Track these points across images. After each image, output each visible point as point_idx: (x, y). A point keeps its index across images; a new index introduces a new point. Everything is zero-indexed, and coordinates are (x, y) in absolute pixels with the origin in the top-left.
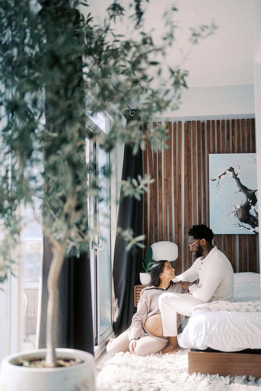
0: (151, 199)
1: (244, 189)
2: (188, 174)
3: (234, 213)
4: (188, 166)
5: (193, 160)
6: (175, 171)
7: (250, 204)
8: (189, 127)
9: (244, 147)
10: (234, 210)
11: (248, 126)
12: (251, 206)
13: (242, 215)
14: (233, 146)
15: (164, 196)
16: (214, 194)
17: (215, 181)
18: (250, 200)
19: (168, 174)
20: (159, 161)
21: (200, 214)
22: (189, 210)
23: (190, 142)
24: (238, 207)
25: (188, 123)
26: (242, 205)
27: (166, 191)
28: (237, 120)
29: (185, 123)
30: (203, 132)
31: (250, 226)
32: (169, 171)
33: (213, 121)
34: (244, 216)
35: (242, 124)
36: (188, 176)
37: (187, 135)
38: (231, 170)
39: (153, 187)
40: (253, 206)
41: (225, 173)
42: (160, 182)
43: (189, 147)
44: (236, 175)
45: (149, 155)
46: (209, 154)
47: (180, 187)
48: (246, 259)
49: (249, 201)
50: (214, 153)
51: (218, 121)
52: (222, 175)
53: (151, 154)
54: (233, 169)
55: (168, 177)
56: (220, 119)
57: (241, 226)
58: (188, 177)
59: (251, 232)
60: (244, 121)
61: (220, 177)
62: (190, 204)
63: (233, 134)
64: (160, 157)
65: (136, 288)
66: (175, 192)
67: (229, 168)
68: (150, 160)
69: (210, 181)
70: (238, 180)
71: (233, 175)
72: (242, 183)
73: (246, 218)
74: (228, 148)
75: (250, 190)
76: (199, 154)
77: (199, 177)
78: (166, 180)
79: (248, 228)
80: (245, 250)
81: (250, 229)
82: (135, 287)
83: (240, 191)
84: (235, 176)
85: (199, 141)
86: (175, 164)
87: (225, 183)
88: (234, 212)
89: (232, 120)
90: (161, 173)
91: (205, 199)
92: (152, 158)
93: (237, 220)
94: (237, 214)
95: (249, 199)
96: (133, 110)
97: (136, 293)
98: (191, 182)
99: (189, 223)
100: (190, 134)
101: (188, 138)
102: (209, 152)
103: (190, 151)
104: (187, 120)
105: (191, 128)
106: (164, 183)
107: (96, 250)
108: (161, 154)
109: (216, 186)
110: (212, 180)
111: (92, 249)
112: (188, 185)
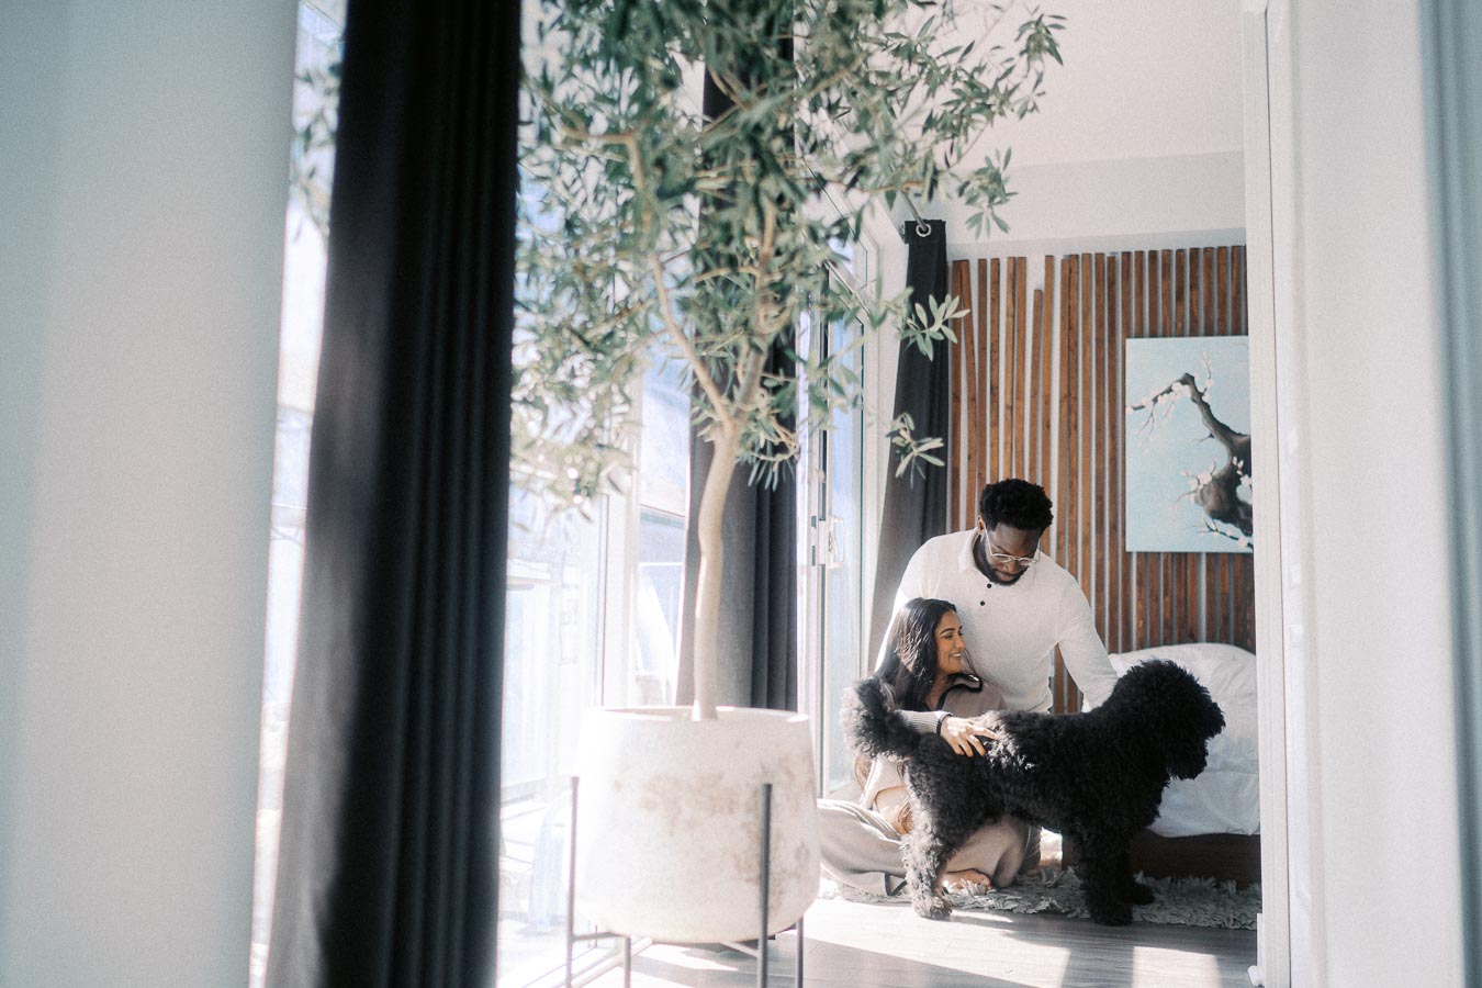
0: (969, 457)
1: (1222, 431)
2: (1069, 394)
3: (1193, 495)
4: (1069, 373)
5: (1084, 356)
6: (1034, 387)
7: (1239, 473)
8: (1074, 270)
9: (1222, 319)
10: (1193, 488)
11: (1235, 265)
12: (1240, 476)
13: (1216, 501)
14: (1194, 320)
15: (1005, 448)
16: (1138, 445)
17: (1143, 410)
18: (1238, 461)
19: (1016, 394)
20: (991, 360)
21: (1100, 499)
22: (1070, 487)
23: (1076, 309)
24: (1206, 479)
25: (1071, 261)
26: (1215, 473)
27: (1009, 438)
28: (1206, 250)
29: (1063, 261)
30: (1112, 283)
31: (1239, 530)
32: (1018, 386)
33: (1140, 254)
34: (1221, 503)
35: (1218, 258)
36: (1069, 397)
37: (1068, 291)
38: (1188, 380)
39: (977, 426)
40: (1246, 476)
41: (1169, 390)
42: (994, 414)
43: (1073, 322)
44: (1201, 395)
45: (966, 344)
46: (1128, 341)
47: (1049, 426)
48: (1226, 619)
49: (1235, 463)
50: (1140, 335)
51: (1153, 254)
52: (1162, 394)
53: (972, 342)
54: (1192, 378)
55: (1017, 399)
56: (1159, 249)
57: (1212, 530)
58: (1069, 401)
59: (1240, 546)
60: (1223, 250)
61: (1155, 400)
62: (1073, 473)
63: (1194, 286)
64: (996, 349)
66: (1034, 441)
67: (1180, 376)
68: (970, 356)
69: (1129, 410)
70: (1206, 407)
71: (1193, 395)
72: (1215, 416)
73: (1227, 508)
74: (1180, 325)
75: (1240, 435)
76: (1100, 341)
77: (1100, 399)
78: (1010, 408)
79: (1232, 537)
80: (1225, 595)
81: (1237, 539)
83: (1211, 436)
84: (1198, 397)
85: (1100, 307)
86: (1035, 366)
87: (1170, 415)
88: (1195, 491)
89: (1191, 249)
90: (996, 390)
91: (1113, 460)
92: (973, 351)
93: (1201, 515)
94: (1202, 499)
95: (1235, 459)
96: (926, 221)
98: (1076, 413)
99: (1070, 521)
100: (1077, 289)
101: (1070, 298)
102: (1128, 335)
103: (1077, 334)
104: (1068, 253)
105: (1078, 273)
106: (1006, 416)
107: (823, 566)
108: (998, 341)
109: (1144, 423)
110: (1135, 409)
111: (814, 564)
112: (1069, 421)
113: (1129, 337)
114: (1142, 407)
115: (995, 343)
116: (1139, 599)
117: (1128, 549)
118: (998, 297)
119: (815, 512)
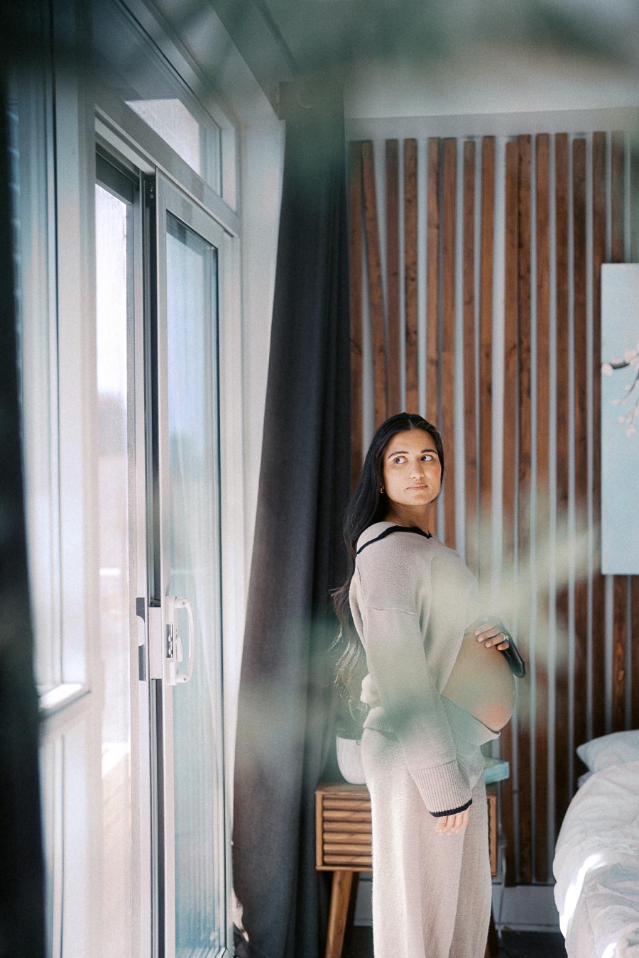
2: (520, 342)
4: (519, 312)
5: (540, 287)
6: (469, 331)
8: (525, 158)
16: (621, 419)
17: (623, 370)
19: (443, 342)
20: (406, 292)
21: (564, 497)
23: (528, 216)
25: (520, 143)
27: (435, 408)
29: (508, 145)
30: (579, 179)
32: (444, 330)
36: (518, 348)
37: (516, 189)
39: (386, 389)
42: (411, 370)
43: (524, 236)
46: (607, 269)
47: (489, 391)
50: (620, 259)
53: (378, 265)
55: (444, 350)
58: (519, 355)
64: (413, 274)
65: (324, 798)
66: (469, 412)
68: (374, 286)
69: (606, 370)
76: (562, 265)
77: (562, 351)
78: (434, 363)
82: (319, 795)
85: (561, 215)
86: (469, 302)
90: (413, 335)
91: (582, 440)
92: (379, 278)
97: (324, 820)
98: (529, 371)
99: (522, 529)
100: (529, 188)
101: (519, 200)
102: (602, 258)
103: (529, 253)
104: (516, 132)
105: (530, 162)
106: (428, 371)
107: (159, 682)
108: (415, 263)
109: (628, 387)
110: (615, 367)
111: (141, 678)
112: (520, 383)
113: (604, 261)
114: (624, 365)
115: (412, 266)
116: (619, 640)
117: (605, 571)
118: (416, 197)
119: (142, 592)
